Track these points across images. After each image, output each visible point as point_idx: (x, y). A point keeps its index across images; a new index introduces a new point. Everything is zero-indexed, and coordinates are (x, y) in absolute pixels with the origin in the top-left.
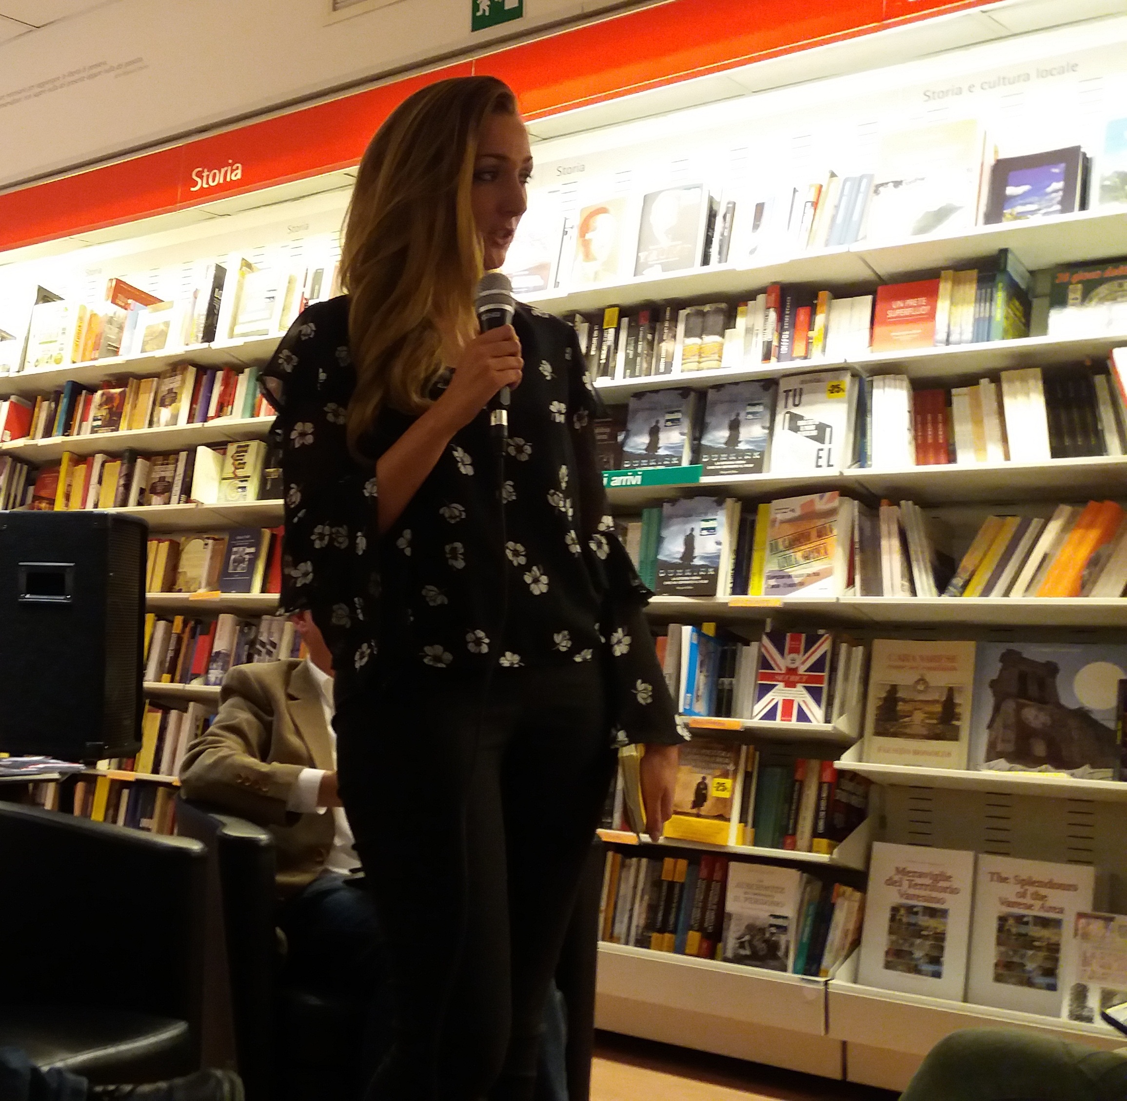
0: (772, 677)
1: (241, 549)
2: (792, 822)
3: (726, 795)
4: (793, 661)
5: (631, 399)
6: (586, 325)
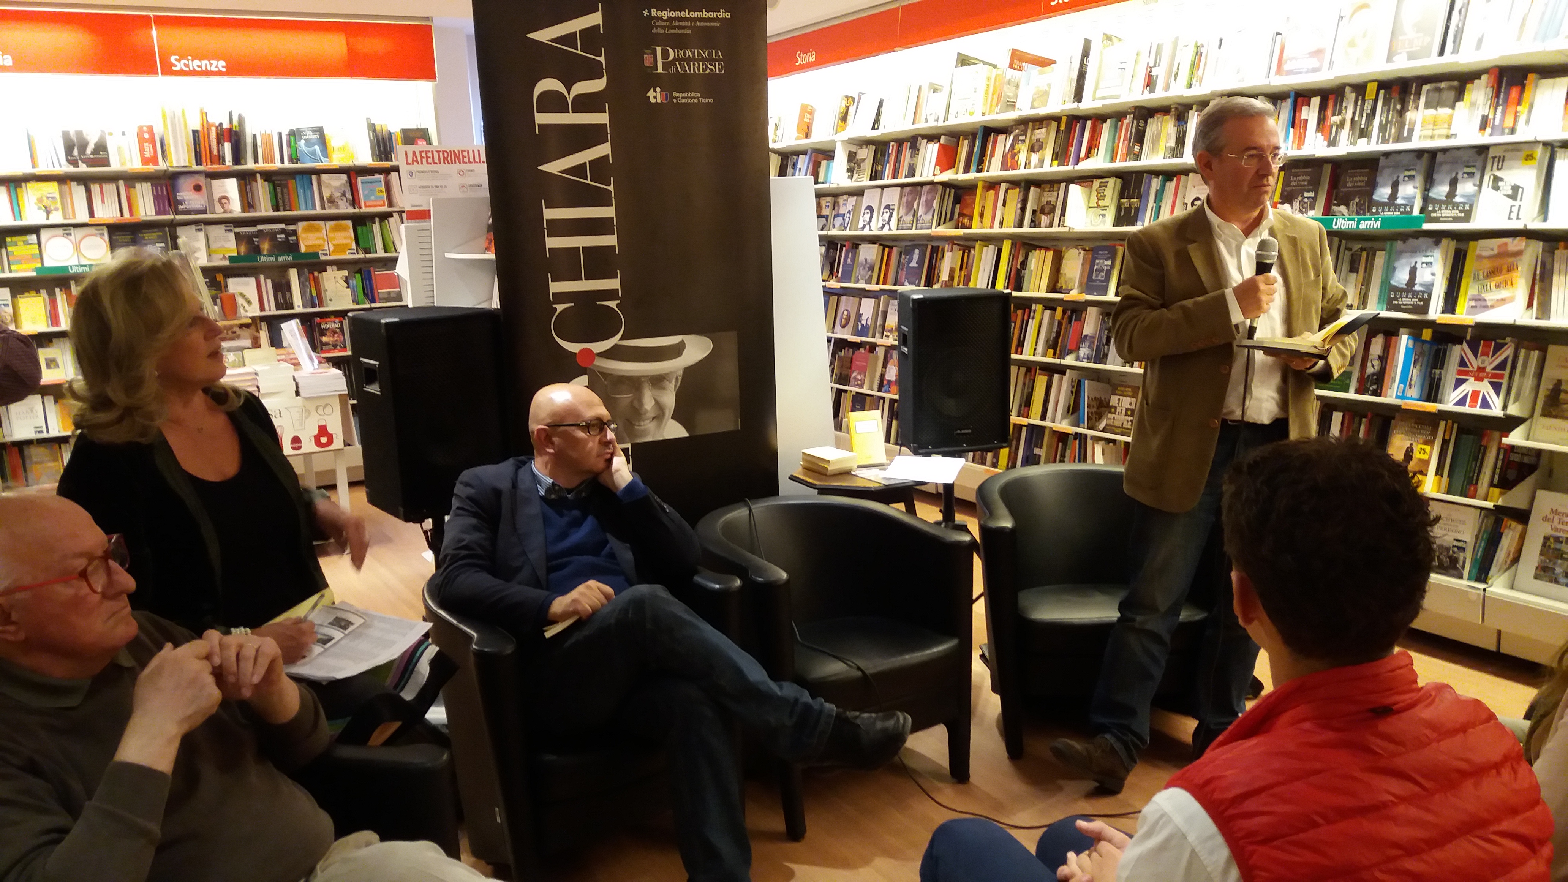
0: (1466, 373)
1: (1101, 261)
2: (1476, 475)
3: (1426, 457)
4: (1483, 362)
5: (1381, 157)
6: (1354, 95)
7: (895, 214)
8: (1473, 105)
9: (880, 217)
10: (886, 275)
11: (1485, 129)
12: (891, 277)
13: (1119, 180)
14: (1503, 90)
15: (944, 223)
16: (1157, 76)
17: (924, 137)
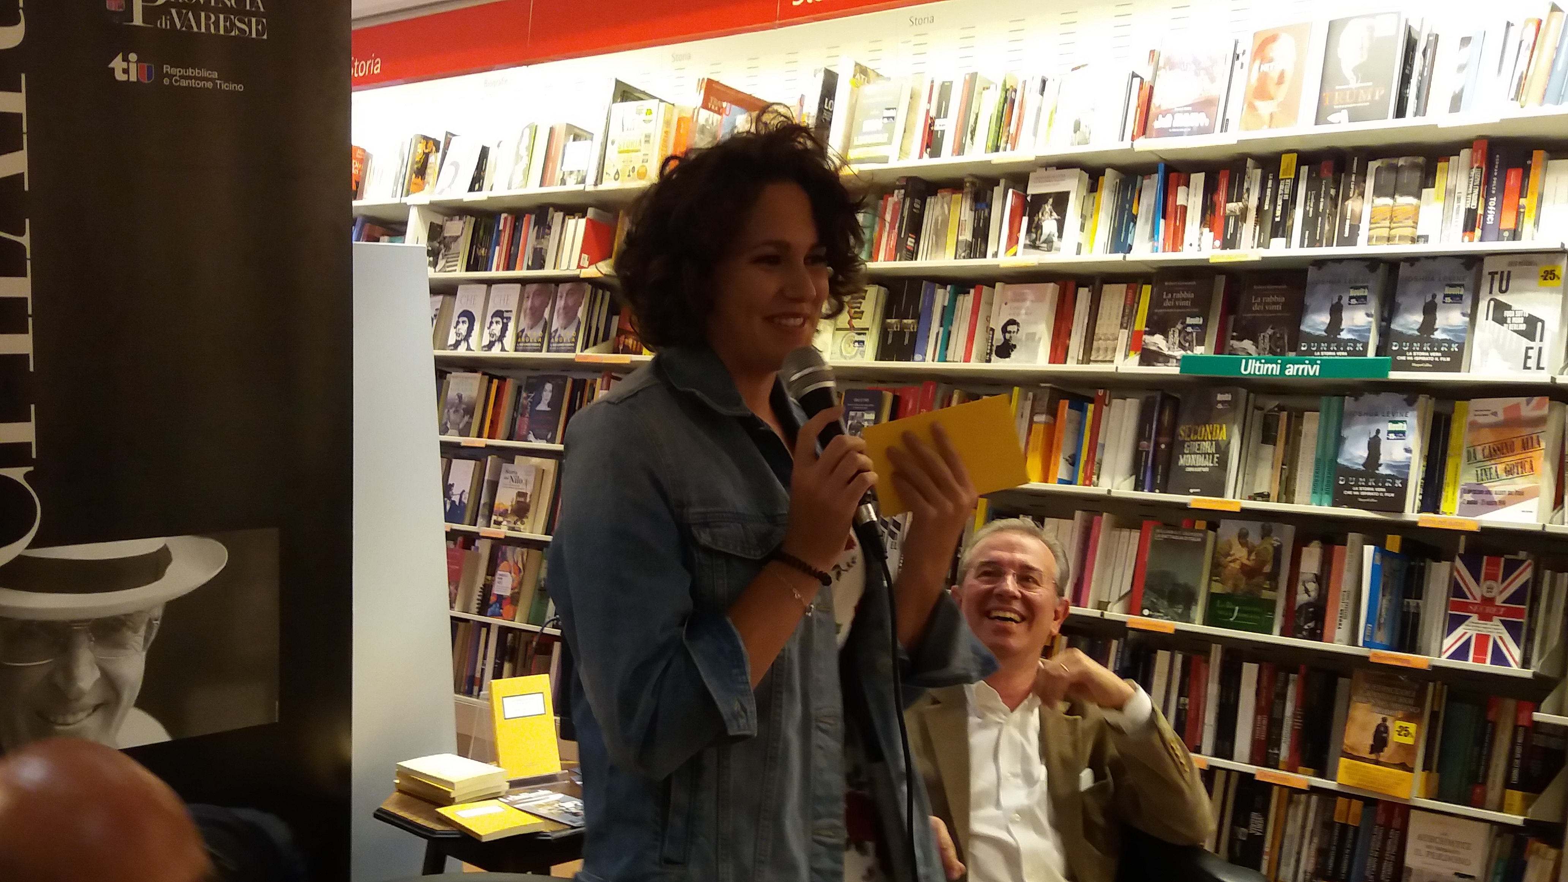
0: (1465, 607)
1: (859, 413)
2: (1482, 768)
3: (1409, 741)
4: (1490, 589)
5: (1311, 268)
6: (1259, 172)
7: (511, 326)
8: (1450, 193)
9: (486, 331)
10: (494, 423)
11: (1473, 230)
12: (503, 425)
13: (883, 289)
14: (1496, 174)
15: (595, 344)
16: (943, 132)
17: (558, 207)
